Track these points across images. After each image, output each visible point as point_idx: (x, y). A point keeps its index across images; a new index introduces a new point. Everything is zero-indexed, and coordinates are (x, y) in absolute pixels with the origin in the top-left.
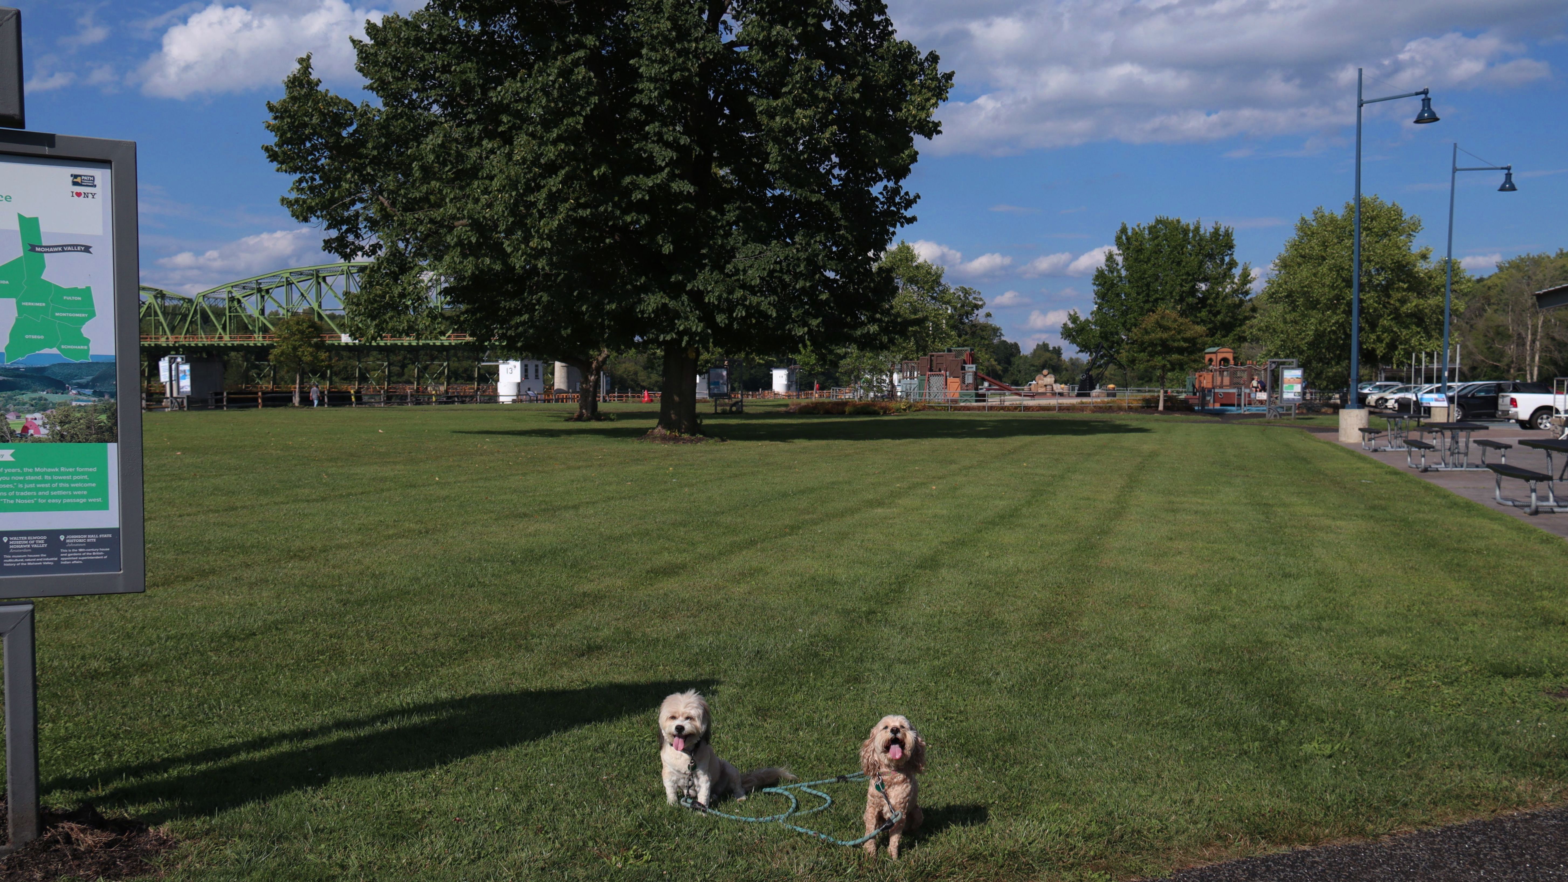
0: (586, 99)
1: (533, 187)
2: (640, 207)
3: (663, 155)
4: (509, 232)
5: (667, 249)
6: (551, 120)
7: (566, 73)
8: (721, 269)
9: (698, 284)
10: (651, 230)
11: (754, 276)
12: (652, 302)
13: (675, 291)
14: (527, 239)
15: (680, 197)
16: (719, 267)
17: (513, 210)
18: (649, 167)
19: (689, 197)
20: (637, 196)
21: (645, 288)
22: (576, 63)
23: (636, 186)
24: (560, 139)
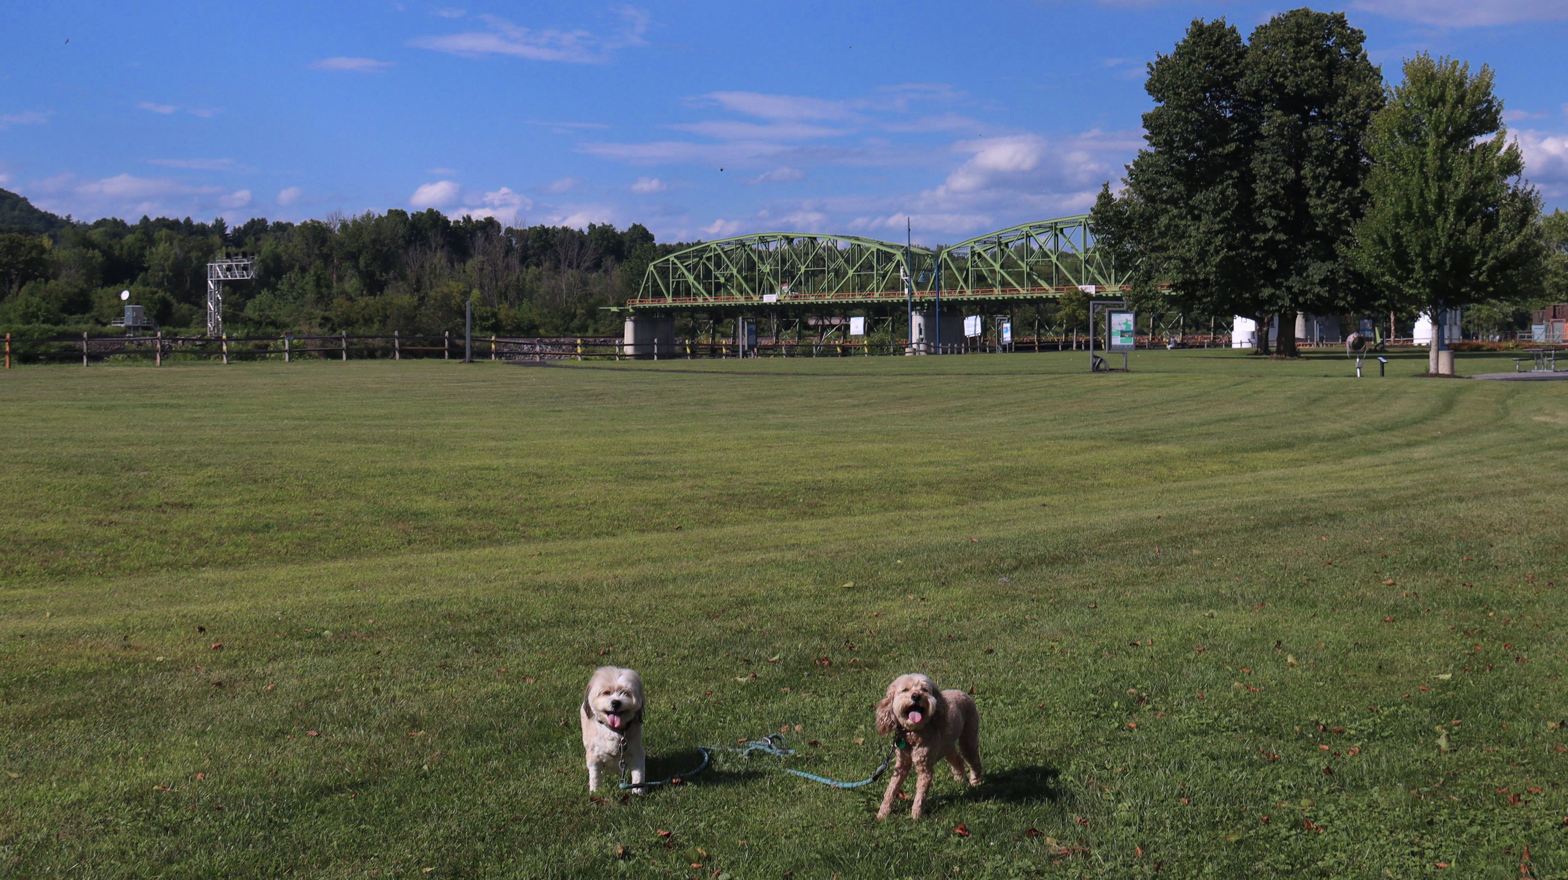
0: (1233, 202)
1: (1209, 243)
2: (1260, 249)
3: (1271, 223)
4: (1198, 263)
5: (1274, 267)
6: (1216, 213)
7: (1222, 192)
8: (1301, 275)
9: (1289, 283)
10: (1266, 258)
11: (1316, 278)
12: (1266, 292)
13: (1278, 286)
14: (1205, 266)
15: (1280, 242)
16: (1299, 274)
17: (1199, 254)
18: (1265, 230)
19: (1284, 242)
20: (1257, 244)
21: (1264, 286)
22: (1228, 186)
23: (1257, 239)
24: (1220, 222)
